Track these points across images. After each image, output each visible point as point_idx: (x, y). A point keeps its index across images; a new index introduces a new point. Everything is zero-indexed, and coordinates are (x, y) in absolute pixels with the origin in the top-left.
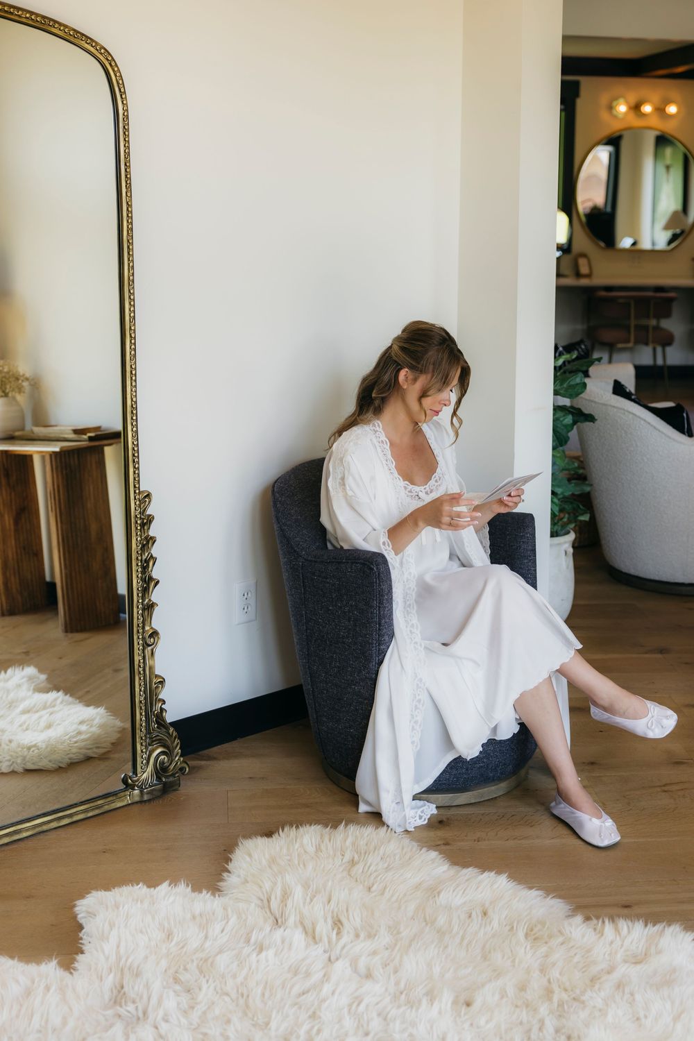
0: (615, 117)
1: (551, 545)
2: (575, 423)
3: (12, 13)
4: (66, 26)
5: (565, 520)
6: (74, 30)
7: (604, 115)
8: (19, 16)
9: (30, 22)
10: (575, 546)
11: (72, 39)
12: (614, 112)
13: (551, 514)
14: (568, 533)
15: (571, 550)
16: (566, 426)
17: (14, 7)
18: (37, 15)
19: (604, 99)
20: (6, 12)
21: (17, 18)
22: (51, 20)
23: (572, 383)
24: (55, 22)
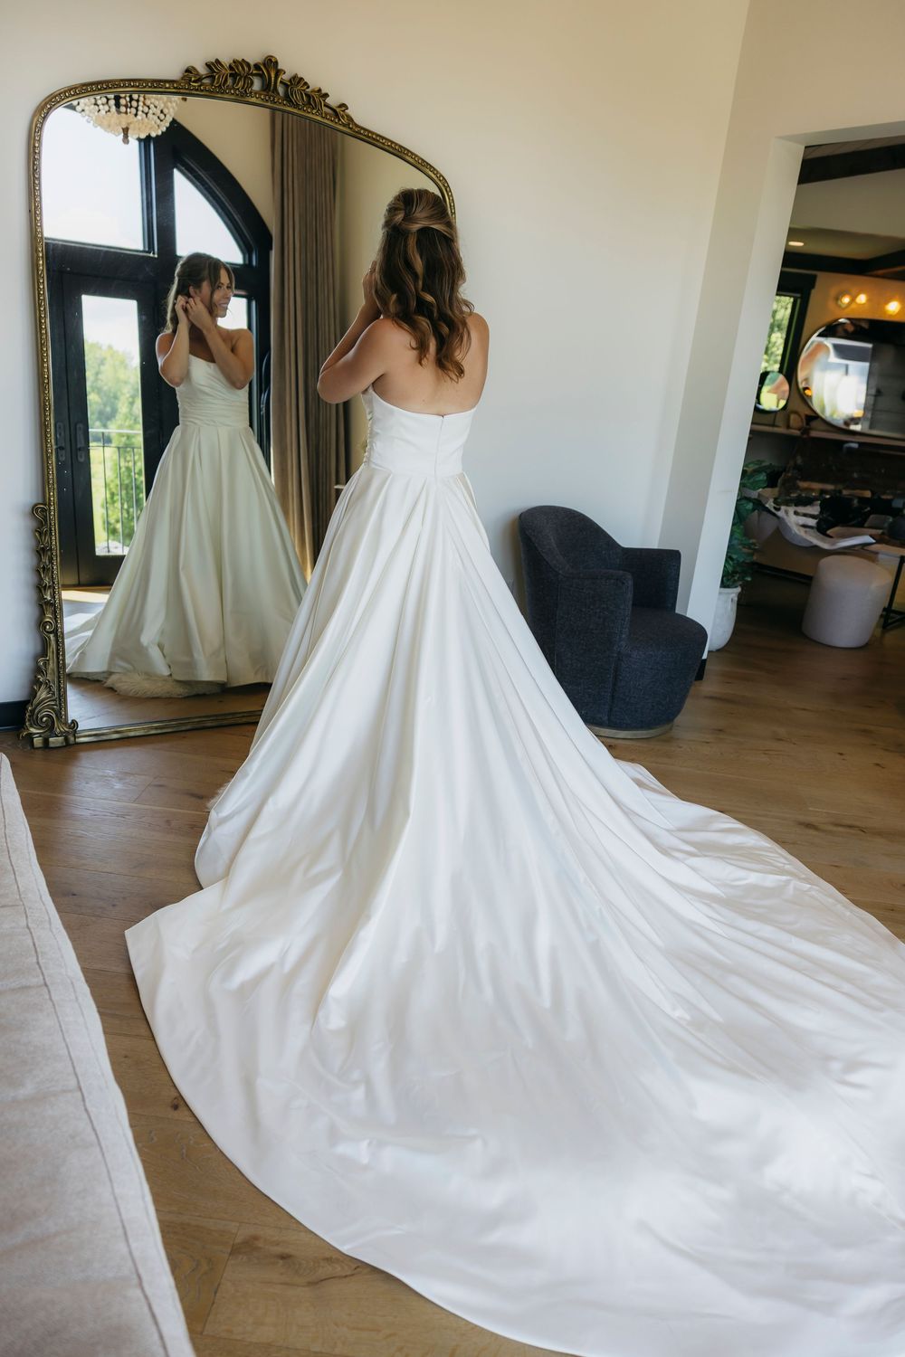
0: (840, 306)
1: (720, 593)
2: (753, 510)
3: (378, 141)
4: (416, 156)
5: (736, 578)
6: (422, 160)
7: (831, 305)
8: (383, 144)
9: (391, 150)
10: (740, 596)
11: (419, 166)
12: (839, 302)
13: (724, 570)
14: (736, 587)
15: (736, 599)
16: (747, 510)
17: (380, 136)
18: (396, 144)
19: (833, 292)
20: (374, 139)
21: (382, 145)
22: (405, 149)
23: (757, 479)
24: (408, 151)
